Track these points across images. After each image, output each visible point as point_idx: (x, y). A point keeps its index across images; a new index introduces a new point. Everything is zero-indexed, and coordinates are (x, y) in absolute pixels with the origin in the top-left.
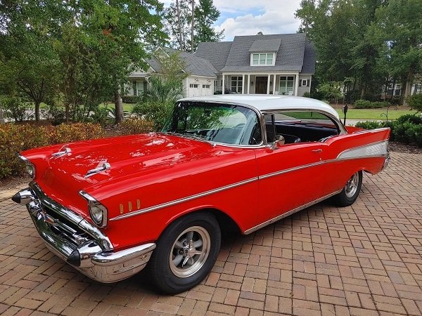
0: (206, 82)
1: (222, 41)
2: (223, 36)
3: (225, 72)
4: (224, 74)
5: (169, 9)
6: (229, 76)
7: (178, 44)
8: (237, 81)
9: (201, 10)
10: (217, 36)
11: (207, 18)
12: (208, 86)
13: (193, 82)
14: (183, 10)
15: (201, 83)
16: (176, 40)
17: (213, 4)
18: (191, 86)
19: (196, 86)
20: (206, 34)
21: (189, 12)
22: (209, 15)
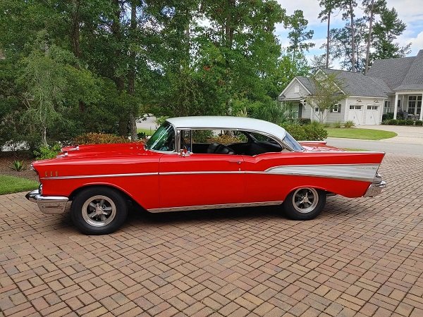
0: (372, 103)
1: (407, 56)
2: (408, 50)
3: (400, 91)
4: (397, 94)
5: (343, 30)
6: (406, 96)
7: (350, 64)
8: (417, 101)
9: (382, 26)
10: (402, 51)
11: (389, 33)
12: (376, 108)
13: (355, 103)
14: (359, 29)
15: (365, 104)
16: (349, 60)
17: (398, 18)
18: (351, 107)
19: (359, 107)
20: (387, 50)
21: (365, 30)
22: (392, 30)
